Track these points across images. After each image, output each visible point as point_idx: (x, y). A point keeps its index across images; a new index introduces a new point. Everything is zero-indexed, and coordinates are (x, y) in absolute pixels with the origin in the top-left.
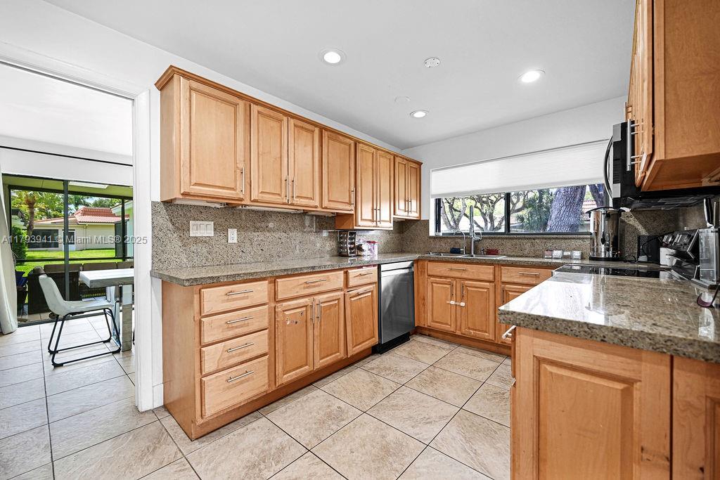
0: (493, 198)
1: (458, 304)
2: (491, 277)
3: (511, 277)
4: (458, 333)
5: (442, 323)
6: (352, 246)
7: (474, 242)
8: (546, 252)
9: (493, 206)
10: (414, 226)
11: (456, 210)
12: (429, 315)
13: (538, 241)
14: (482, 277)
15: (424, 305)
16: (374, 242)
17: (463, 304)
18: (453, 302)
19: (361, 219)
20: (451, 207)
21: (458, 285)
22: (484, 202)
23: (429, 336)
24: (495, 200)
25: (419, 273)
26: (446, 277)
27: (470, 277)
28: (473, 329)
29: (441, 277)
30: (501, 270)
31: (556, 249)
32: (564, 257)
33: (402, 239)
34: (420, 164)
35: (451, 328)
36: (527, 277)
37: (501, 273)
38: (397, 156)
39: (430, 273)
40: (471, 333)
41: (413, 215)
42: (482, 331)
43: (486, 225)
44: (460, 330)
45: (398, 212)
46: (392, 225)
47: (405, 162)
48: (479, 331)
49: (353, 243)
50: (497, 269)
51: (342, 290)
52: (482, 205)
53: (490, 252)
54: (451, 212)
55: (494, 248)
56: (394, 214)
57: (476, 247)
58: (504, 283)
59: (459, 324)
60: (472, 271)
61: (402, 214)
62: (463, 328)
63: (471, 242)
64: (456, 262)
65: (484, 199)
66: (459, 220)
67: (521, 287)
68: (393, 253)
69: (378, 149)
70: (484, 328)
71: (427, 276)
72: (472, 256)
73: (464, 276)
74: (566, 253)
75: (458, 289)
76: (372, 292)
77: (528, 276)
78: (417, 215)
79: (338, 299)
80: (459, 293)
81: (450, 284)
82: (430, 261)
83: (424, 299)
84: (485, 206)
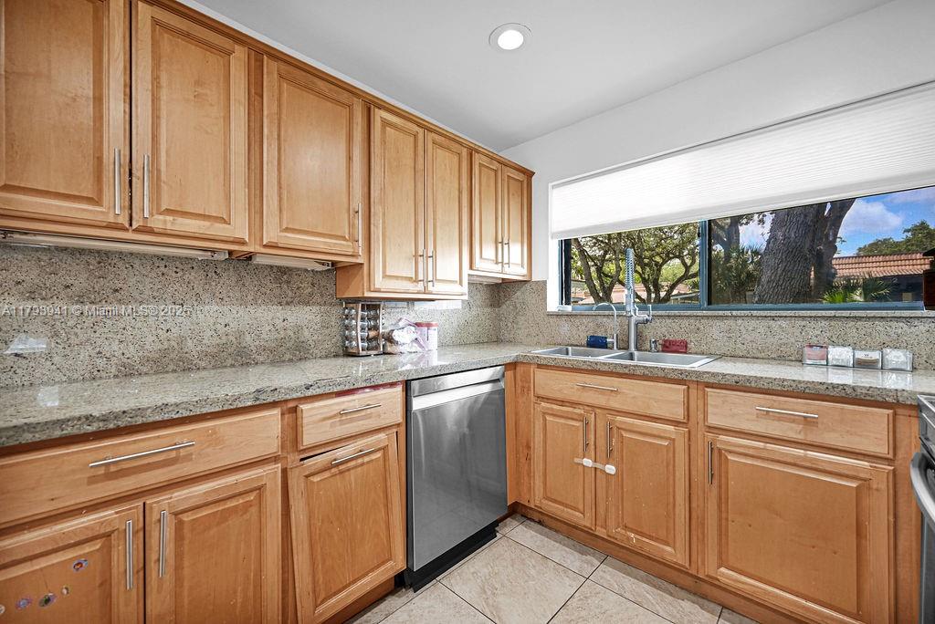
0: (658, 259)
1: (599, 466)
2: (679, 414)
3: (733, 416)
4: (601, 532)
5: (566, 506)
6: (372, 334)
7: (636, 325)
8: (807, 350)
9: (659, 270)
10: (518, 293)
11: (607, 276)
12: (538, 483)
13: (783, 323)
14: (656, 411)
15: (528, 458)
16: (429, 325)
17: (611, 469)
18: (588, 462)
19: (385, 276)
20: (599, 270)
21: (601, 424)
22: (646, 265)
23: (540, 523)
24: (661, 261)
25: (519, 391)
26: (573, 404)
27: (625, 408)
28: (637, 532)
29: (562, 403)
30: (705, 395)
31: (834, 344)
32: (861, 365)
33: (498, 318)
34: (530, 174)
35: (585, 521)
36: (779, 419)
37: (705, 404)
38: (478, 152)
39: (541, 393)
40: (629, 539)
41: (515, 271)
42: (656, 540)
43: (649, 295)
44: (605, 526)
45: (478, 263)
46: (465, 289)
47: (495, 166)
48: (650, 537)
49: (376, 328)
50: (693, 392)
51: (275, 459)
52: (643, 268)
53: (669, 346)
54: (599, 278)
55: (678, 338)
56: (471, 268)
57: (639, 336)
58: (711, 428)
59: (601, 510)
60: (633, 394)
61: (489, 267)
62: (612, 523)
63: (629, 325)
64: (594, 371)
65: (646, 261)
66: (610, 288)
67: (761, 445)
68: (479, 343)
69: (430, 130)
70: (662, 534)
71: (533, 399)
72: (631, 357)
73: (615, 403)
74: (861, 355)
75: (601, 432)
76: (385, 449)
77: (781, 418)
78: (524, 271)
79: (259, 488)
80: (602, 443)
81: (582, 419)
82: (540, 366)
83: (528, 447)
84: (648, 269)
